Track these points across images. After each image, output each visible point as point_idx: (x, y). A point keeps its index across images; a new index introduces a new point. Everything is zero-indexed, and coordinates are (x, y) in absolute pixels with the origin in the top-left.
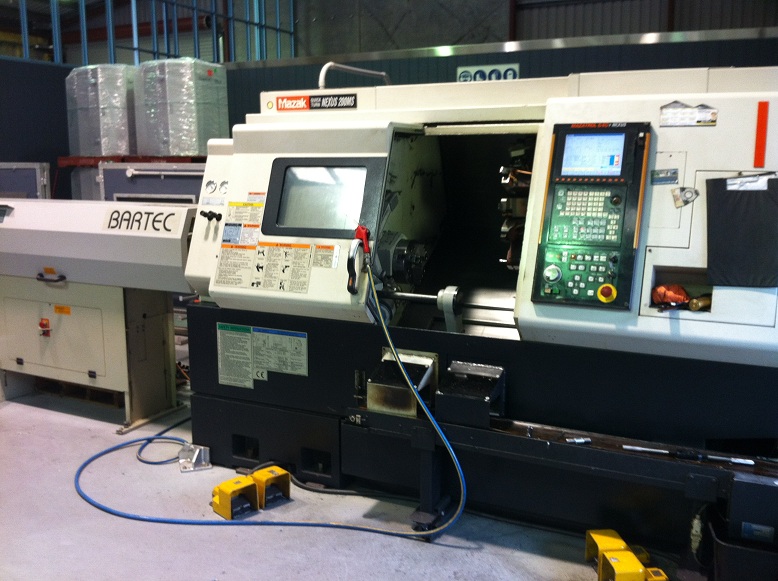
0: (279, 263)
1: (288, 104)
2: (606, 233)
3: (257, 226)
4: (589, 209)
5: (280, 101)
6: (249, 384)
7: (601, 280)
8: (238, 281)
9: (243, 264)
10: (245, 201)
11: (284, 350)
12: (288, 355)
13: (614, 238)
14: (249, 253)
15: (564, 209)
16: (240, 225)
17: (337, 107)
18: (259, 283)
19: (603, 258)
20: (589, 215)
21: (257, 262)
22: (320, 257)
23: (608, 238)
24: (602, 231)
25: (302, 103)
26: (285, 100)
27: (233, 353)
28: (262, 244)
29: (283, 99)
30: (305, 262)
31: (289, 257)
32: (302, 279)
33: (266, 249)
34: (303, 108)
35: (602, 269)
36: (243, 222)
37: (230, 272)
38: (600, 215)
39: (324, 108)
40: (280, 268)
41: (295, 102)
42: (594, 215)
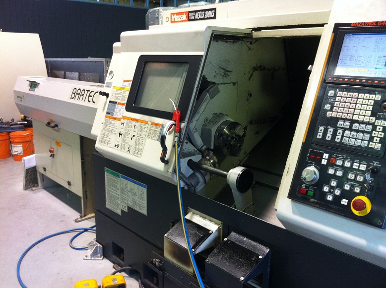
0: (130, 132)
1: (177, 18)
2: (371, 139)
3: (123, 104)
4: (357, 112)
5: (172, 16)
6: (119, 212)
7: (357, 190)
8: (109, 142)
9: (113, 130)
10: (121, 86)
11: (135, 194)
12: (137, 198)
13: (378, 146)
14: (117, 123)
15: (331, 110)
16: (116, 103)
17: (204, 19)
18: (118, 146)
19: (363, 167)
20: (355, 118)
21: (121, 130)
22: (152, 131)
23: (372, 145)
24: (367, 136)
25: (184, 17)
26: (175, 15)
27: (112, 189)
28: (124, 118)
29: (174, 14)
30: (144, 134)
31: (136, 130)
32: (140, 147)
33: (126, 121)
34: (185, 21)
35: (360, 178)
36: (119, 101)
37: (106, 135)
38: (367, 119)
39: (197, 20)
40: (130, 136)
41: (180, 16)
42: (361, 118)
